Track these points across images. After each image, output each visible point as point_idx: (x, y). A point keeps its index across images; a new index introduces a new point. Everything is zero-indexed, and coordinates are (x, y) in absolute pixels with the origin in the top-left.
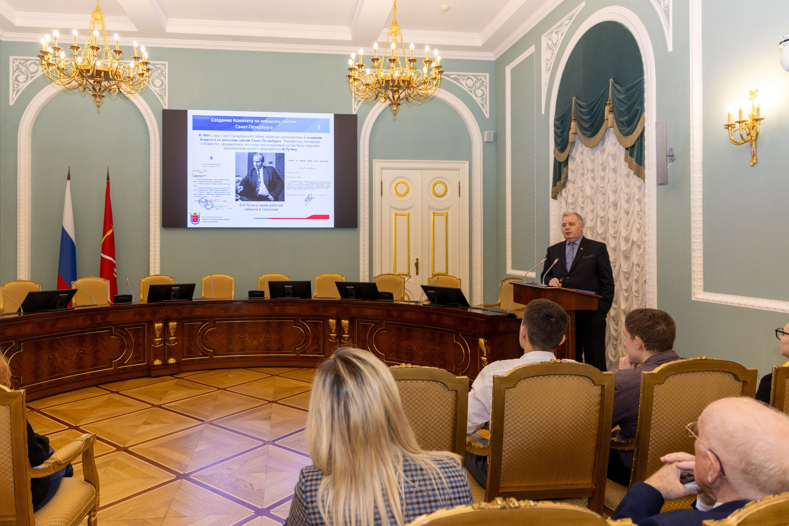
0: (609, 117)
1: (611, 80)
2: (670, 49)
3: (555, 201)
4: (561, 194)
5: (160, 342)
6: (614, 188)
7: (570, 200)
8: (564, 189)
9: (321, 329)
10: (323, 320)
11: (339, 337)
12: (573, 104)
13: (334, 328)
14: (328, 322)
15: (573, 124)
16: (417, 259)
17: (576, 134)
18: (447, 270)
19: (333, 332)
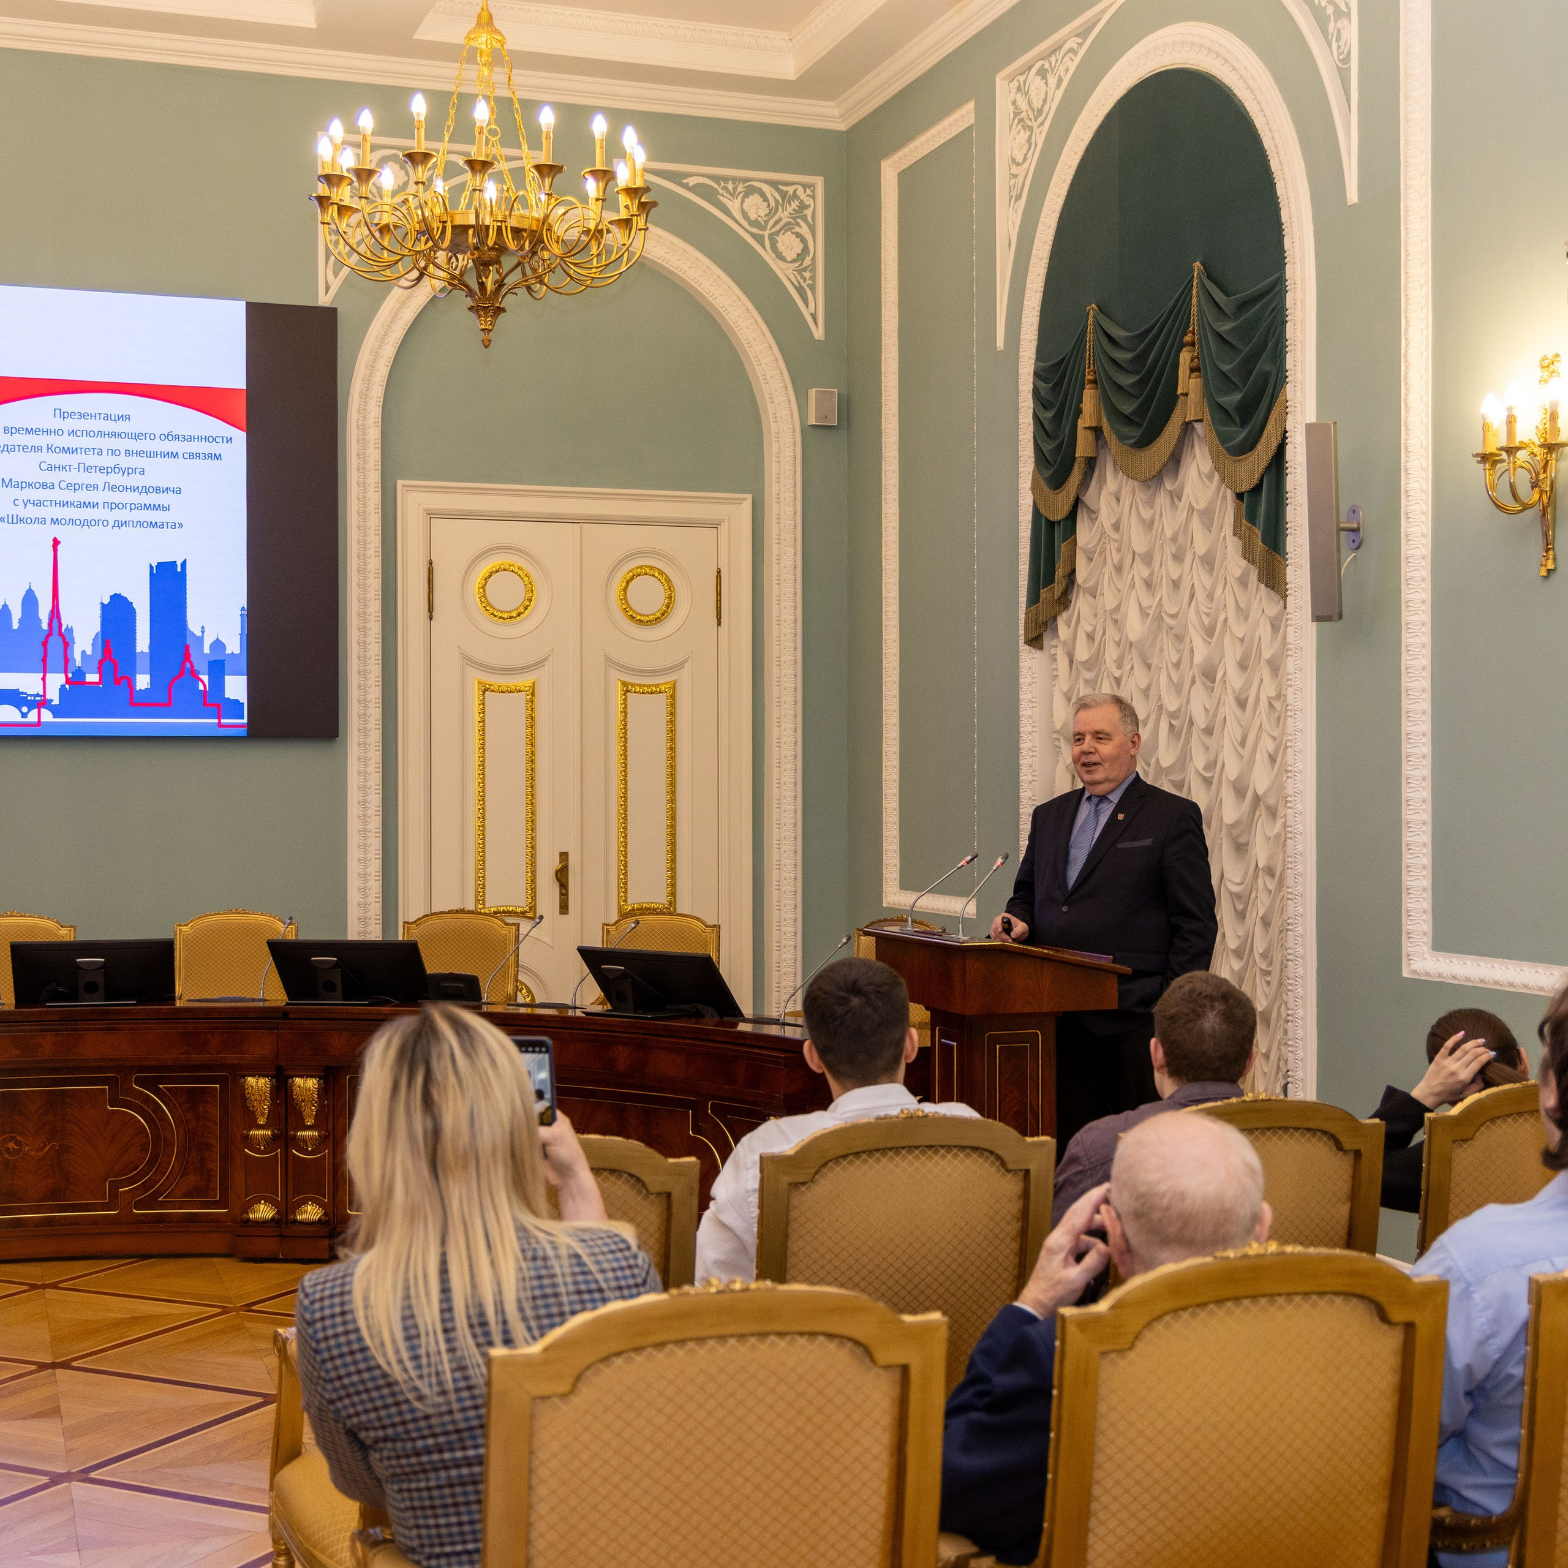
0: (1189, 384)
1: (1196, 269)
2: (1353, 196)
3: (1037, 654)
4: (1055, 630)
7: (1082, 653)
8: (1065, 615)
9: (216, 1112)
10: (222, 1080)
11: (284, 1139)
12: (1090, 328)
13: (263, 1109)
14: (243, 1088)
15: (1089, 399)
16: (564, 856)
17: (1097, 431)
18: (673, 894)
19: (261, 1121)
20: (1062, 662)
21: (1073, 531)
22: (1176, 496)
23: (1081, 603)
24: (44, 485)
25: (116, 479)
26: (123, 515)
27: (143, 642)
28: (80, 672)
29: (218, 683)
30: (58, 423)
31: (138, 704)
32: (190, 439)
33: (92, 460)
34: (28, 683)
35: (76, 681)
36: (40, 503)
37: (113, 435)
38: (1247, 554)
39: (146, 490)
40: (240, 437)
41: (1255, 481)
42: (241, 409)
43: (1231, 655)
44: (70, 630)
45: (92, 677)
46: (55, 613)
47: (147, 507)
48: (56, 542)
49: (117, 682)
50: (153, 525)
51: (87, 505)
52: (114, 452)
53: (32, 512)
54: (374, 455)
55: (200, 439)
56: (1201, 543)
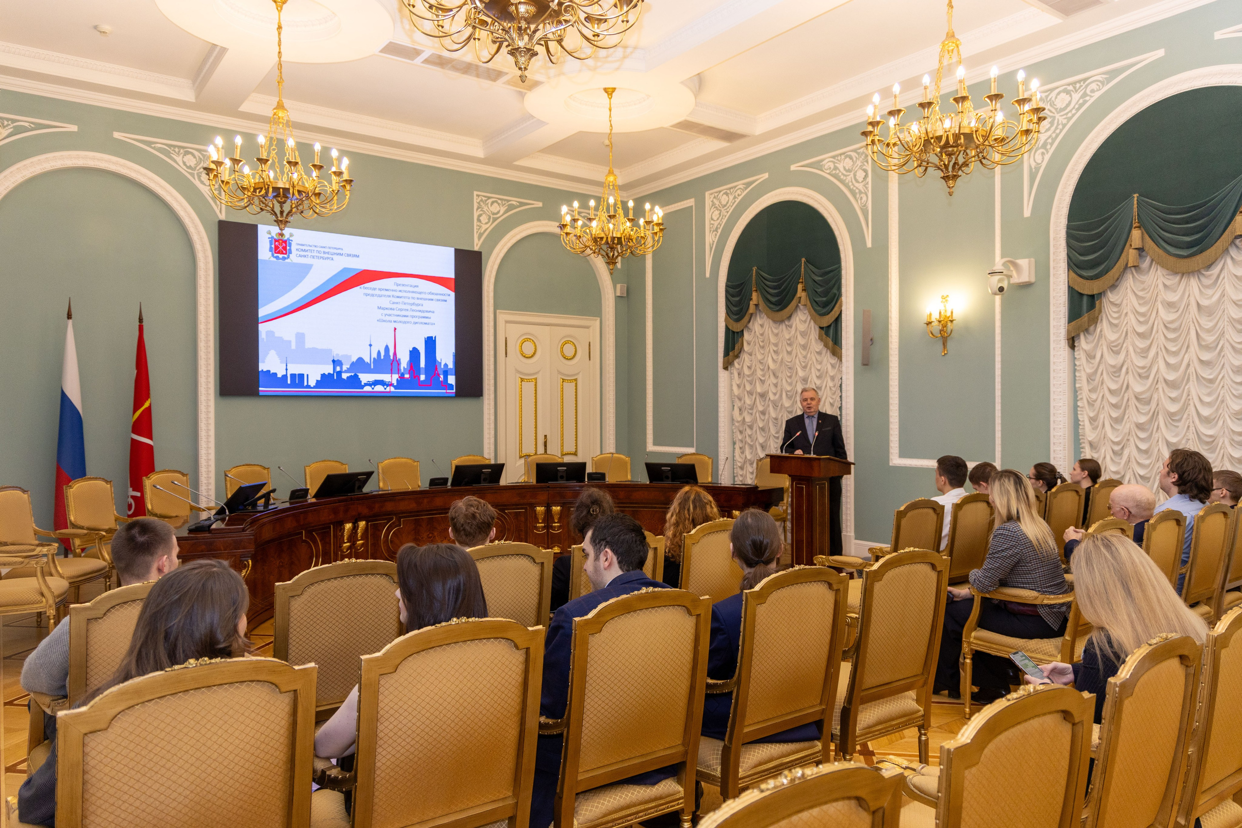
0: (800, 293)
1: (803, 260)
2: (869, 244)
3: (726, 372)
4: (733, 364)
5: (348, 548)
6: (803, 364)
7: (747, 371)
8: (737, 360)
9: (523, 519)
10: (526, 509)
11: (548, 527)
12: (754, 274)
13: (541, 518)
14: (535, 511)
15: (754, 295)
16: (546, 436)
17: (757, 305)
18: (576, 449)
19: (540, 521)
20: (736, 374)
21: (743, 335)
22: (791, 327)
23: (745, 356)
24: (391, 309)
25: (414, 307)
26: (416, 320)
27: (422, 364)
28: (403, 374)
29: (446, 378)
30: (395, 288)
31: (421, 385)
32: (437, 294)
33: (406, 301)
34: (386, 377)
35: (402, 377)
36: (390, 315)
37: (413, 292)
38: (826, 345)
39: (423, 312)
40: (453, 294)
41: (829, 324)
42: (453, 285)
43: (814, 374)
44: (400, 359)
45: (407, 376)
46: (395, 354)
47: (424, 317)
48: (395, 329)
49: (415, 377)
50: (425, 324)
51: (405, 316)
52: (413, 298)
53: (388, 318)
54: (492, 301)
55: (440, 294)
56: (802, 341)
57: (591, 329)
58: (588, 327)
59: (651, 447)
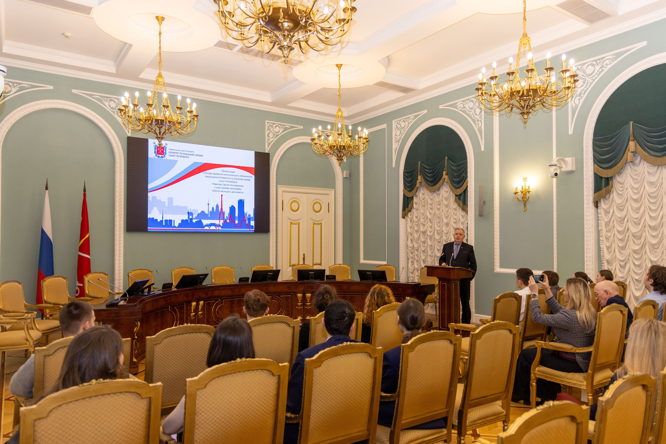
0: (445, 176)
1: (446, 158)
2: (483, 149)
3: (404, 219)
4: (408, 215)
5: (194, 316)
6: (446, 215)
7: (415, 219)
8: (410, 213)
9: (290, 300)
10: (292, 295)
11: (304, 305)
12: (419, 166)
13: (300, 300)
14: (297, 296)
15: (419, 177)
16: (304, 254)
17: (421, 183)
18: (321, 261)
19: (300, 302)
20: (409, 221)
21: (413, 199)
22: (439, 195)
23: (414, 211)
24: (220, 184)
25: (232, 184)
26: (234, 190)
27: (237, 215)
28: (226, 220)
29: (249, 222)
30: (222, 173)
31: (236, 226)
32: (245, 176)
33: (228, 180)
34: (217, 222)
35: (225, 222)
36: (219, 188)
37: (232, 175)
38: (459, 205)
39: (237, 186)
40: (253, 176)
41: (461, 193)
42: (254, 172)
43: (452, 221)
44: (224, 212)
45: (228, 221)
46: (222, 209)
47: (238, 189)
48: (222, 195)
49: (232, 222)
50: (239, 192)
51: (227, 188)
52: (232, 179)
53: (218, 189)
54: (275, 180)
55: (247, 176)
56: (445, 202)
57: (330, 195)
58: (328, 195)
59: (362, 261)
